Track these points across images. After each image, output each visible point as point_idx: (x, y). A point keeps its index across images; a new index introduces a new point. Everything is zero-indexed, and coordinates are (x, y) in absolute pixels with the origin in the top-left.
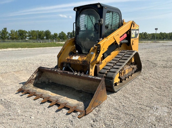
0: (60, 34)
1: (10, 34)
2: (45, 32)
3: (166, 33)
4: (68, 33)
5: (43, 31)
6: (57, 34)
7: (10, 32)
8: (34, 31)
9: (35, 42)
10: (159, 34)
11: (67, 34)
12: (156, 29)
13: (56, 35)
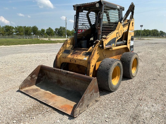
0: (47, 29)
2: (32, 28)
3: (149, 30)
4: (56, 29)
5: (30, 27)
6: (44, 29)
8: (21, 27)
9: (20, 38)
10: (143, 31)
11: (54, 30)
12: (141, 26)
13: (43, 31)
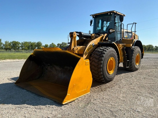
0: (51, 45)
1: (4, 45)
5: (35, 42)
7: (4, 43)
11: (57, 45)
